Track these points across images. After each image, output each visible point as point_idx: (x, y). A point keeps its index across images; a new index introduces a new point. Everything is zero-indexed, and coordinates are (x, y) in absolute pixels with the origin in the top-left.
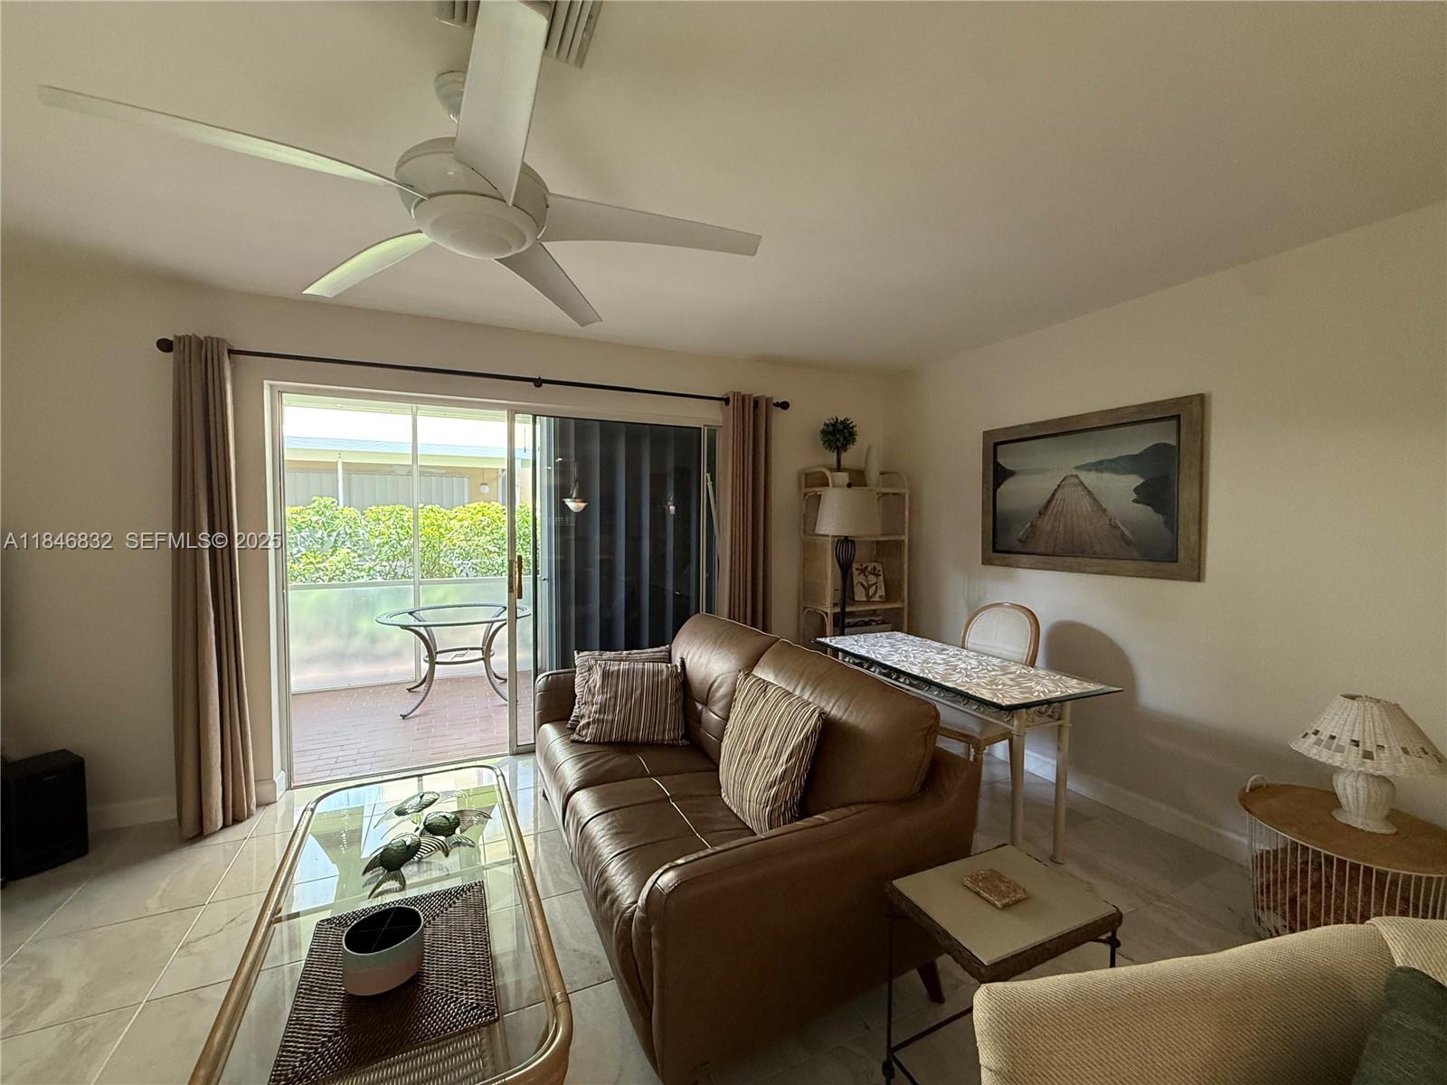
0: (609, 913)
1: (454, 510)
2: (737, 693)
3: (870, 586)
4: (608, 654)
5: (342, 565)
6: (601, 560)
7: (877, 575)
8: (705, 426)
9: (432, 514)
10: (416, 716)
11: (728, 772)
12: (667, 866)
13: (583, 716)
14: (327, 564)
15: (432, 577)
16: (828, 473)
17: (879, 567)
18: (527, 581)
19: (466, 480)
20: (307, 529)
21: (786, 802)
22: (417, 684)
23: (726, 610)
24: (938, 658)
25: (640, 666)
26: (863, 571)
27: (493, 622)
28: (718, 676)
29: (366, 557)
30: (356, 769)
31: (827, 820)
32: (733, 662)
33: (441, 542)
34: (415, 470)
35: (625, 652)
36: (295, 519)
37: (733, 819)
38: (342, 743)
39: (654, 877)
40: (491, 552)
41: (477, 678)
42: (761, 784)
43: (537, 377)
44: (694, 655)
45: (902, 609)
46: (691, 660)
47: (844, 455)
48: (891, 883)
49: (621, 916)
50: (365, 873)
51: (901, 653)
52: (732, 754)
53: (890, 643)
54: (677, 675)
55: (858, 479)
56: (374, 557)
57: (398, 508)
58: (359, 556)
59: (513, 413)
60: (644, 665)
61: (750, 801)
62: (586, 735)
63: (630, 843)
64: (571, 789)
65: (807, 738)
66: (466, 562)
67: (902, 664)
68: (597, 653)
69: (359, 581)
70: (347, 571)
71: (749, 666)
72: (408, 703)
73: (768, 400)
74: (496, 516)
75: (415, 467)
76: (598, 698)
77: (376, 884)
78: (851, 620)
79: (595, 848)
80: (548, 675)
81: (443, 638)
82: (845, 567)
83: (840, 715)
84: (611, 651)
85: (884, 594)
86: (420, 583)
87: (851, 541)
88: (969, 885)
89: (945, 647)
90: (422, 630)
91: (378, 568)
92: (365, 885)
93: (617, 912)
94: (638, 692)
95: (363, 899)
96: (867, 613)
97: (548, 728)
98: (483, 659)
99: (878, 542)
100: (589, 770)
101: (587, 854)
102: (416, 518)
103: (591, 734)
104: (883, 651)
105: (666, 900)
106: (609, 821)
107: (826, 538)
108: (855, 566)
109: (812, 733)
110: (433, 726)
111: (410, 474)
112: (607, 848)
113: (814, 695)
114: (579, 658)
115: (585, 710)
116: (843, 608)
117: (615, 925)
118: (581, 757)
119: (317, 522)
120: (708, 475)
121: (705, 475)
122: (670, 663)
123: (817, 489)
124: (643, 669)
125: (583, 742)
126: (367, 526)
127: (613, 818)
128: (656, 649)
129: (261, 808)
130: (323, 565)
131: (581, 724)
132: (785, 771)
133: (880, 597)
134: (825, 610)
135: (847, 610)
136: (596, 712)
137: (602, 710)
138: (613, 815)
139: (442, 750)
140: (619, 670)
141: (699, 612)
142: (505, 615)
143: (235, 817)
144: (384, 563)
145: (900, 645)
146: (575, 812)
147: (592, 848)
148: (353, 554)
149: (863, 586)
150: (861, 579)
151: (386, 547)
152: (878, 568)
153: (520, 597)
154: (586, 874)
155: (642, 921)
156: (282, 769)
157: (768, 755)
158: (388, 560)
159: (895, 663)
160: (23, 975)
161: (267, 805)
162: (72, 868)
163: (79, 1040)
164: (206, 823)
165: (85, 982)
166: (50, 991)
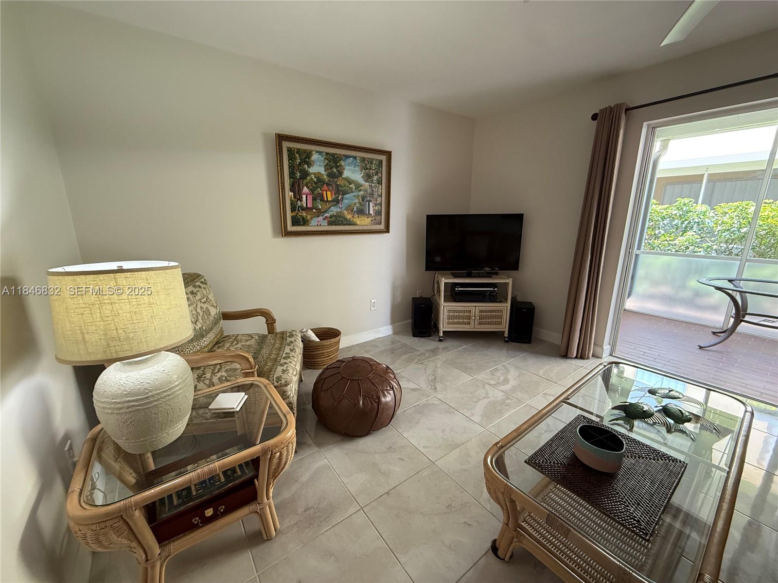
10: (710, 350)
14: (677, 241)
20: (668, 219)
22: (721, 331)
29: (707, 239)
30: (654, 363)
36: (662, 213)
38: (651, 346)
58: (702, 237)
69: (697, 254)
70: (690, 247)
77: (615, 417)
86: (747, 261)
90: (736, 294)
92: (612, 415)
110: (722, 362)
111: (761, 176)
119: (676, 215)
126: (714, 217)
129: (594, 358)
130: (674, 242)
143: (581, 357)
148: (697, 236)
151: (727, 233)
156: (609, 344)
160: (502, 372)
161: (598, 358)
162: (525, 346)
163: (507, 401)
164: (569, 352)
165: (515, 385)
166: (506, 381)
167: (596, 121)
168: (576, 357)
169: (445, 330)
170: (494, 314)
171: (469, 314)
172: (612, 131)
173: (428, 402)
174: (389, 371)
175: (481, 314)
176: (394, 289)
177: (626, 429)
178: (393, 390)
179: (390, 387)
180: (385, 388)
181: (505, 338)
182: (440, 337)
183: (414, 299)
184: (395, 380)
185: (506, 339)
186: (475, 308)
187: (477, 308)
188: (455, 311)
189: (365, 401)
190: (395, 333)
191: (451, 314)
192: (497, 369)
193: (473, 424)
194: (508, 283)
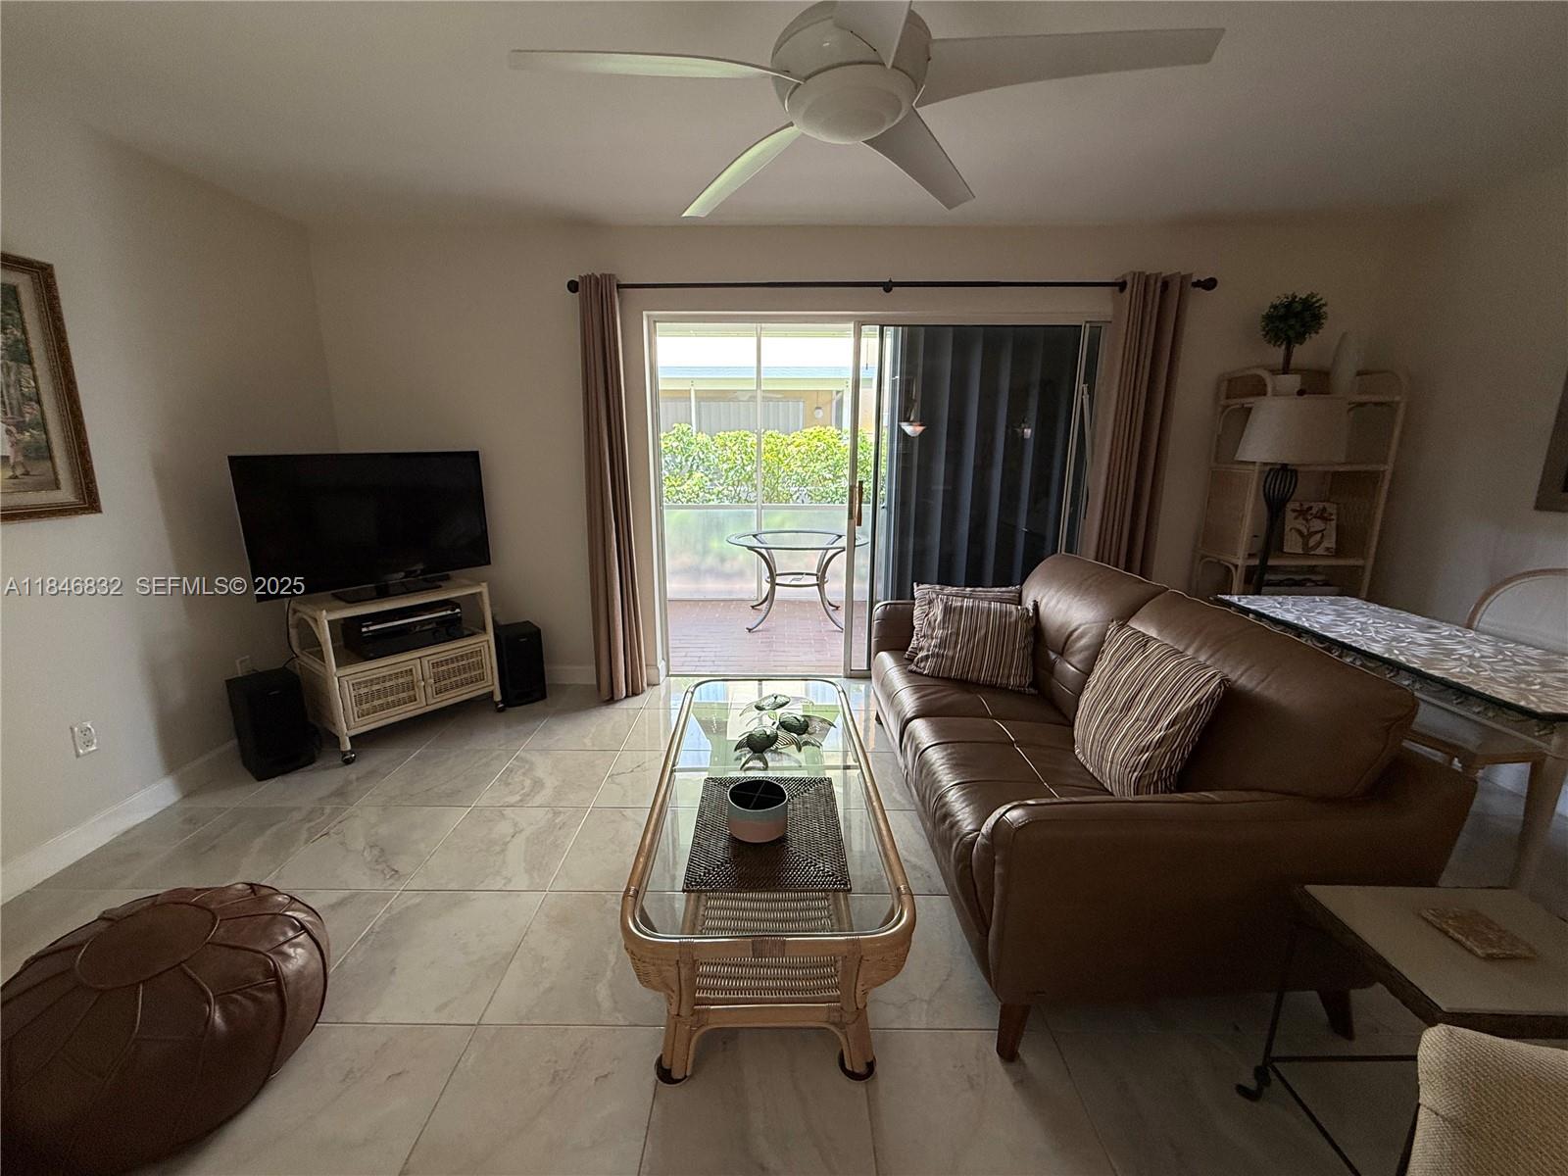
0: (948, 833)
1: (792, 435)
2: (1105, 645)
3: (1312, 534)
4: (949, 590)
5: (697, 488)
6: (944, 491)
7: (1326, 520)
8: (1087, 322)
9: (772, 440)
10: (759, 631)
11: (1087, 725)
12: (1015, 803)
13: (921, 649)
14: (685, 487)
15: (770, 502)
16: (1265, 375)
17: (1332, 509)
18: (867, 509)
19: (801, 404)
21: (1160, 772)
22: (760, 601)
23: (1092, 552)
24: (1420, 637)
25: (986, 604)
26: (1302, 513)
27: (828, 549)
28: (1080, 625)
29: (716, 482)
31: (1217, 799)
32: (1102, 612)
33: (779, 468)
34: (759, 394)
35: (968, 589)
37: (1089, 778)
38: (703, 645)
39: (1002, 810)
40: (825, 479)
41: (811, 603)
42: (1130, 746)
43: (888, 280)
44: (1050, 600)
45: (1363, 568)
46: (1047, 604)
47: (1297, 349)
48: (1303, 887)
49: (961, 839)
50: (736, 750)
51: (1354, 625)
52: (1093, 709)
53: (1335, 610)
54: (1029, 618)
55: (1317, 383)
56: (722, 481)
57: (742, 433)
58: (710, 480)
59: (860, 324)
60: (990, 604)
61: (1112, 762)
62: (924, 668)
63: (972, 776)
64: (909, 716)
65: (1199, 705)
66: (802, 488)
67: (1354, 638)
68: (938, 587)
69: (711, 503)
70: (701, 494)
71: (1124, 617)
72: (752, 619)
73: (1184, 278)
74: (831, 441)
75: (759, 391)
76: (939, 633)
77: (744, 760)
78: (1272, 577)
79: (934, 774)
80: (886, 605)
81: (782, 561)
82: (1275, 507)
83: (1250, 685)
84: (953, 586)
85: (1334, 546)
86: (762, 507)
87: (1292, 471)
88: (1431, 918)
89: (1435, 623)
90: (764, 551)
91: (726, 492)
92: (738, 759)
93: (957, 835)
94: (983, 632)
95: (735, 770)
96: (1299, 570)
97: (883, 655)
98: (818, 585)
99: (1335, 474)
100: (928, 700)
101: (926, 777)
102: (759, 443)
103: (930, 667)
104: (1324, 619)
105: (1014, 835)
106: (949, 751)
107: (1251, 467)
108: (1290, 506)
109: (1207, 701)
111: (753, 398)
112: (946, 777)
113: (1212, 659)
114: (919, 591)
115: (924, 642)
116: (1264, 560)
117: (954, 845)
118: (917, 689)
119: (677, 448)
120: (1085, 387)
121: (1081, 386)
122: (1020, 604)
123: (1243, 400)
124: (990, 608)
125: (921, 674)
126: (716, 451)
127: (953, 750)
128: (1004, 589)
129: (650, 687)
130: (682, 487)
131: (920, 656)
132: (1163, 738)
133: (1328, 549)
134: (1234, 561)
135: (1271, 562)
136: (935, 646)
137: (942, 644)
138: (953, 747)
139: (783, 663)
140: (962, 607)
141: (1056, 552)
142: (843, 542)
143: (634, 692)
144: (730, 488)
145: (1351, 614)
146: (912, 737)
147: (931, 774)
148: (705, 478)
149: (1300, 532)
150: (1300, 524)
151: (733, 472)
152: (1329, 510)
153: (859, 524)
154: (924, 797)
155: (984, 847)
156: (663, 659)
157: (1143, 716)
158: (733, 485)
159: (1342, 636)
160: (523, 770)
161: (654, 685)
162: (538, 706)
163: (557, 821)
164: (615, 691)
165: (557, 783)
166: (538, 784)
167: (578, 293)
168: (627, 696)
169: (353, 733)
170: (464, 663)
171: (409, 678)
172: (605, 314)
173: (393, 913)
174: (264, 892)
175: (435, 670)
176: (154, 673)
177: (759, 769)
178: (307, 931)
179: (294, 928)
180: (282, 939)
181: (497, 704)
182: (344, 754)
183: (231, 684)
184: (298, 905)
185: (501, 706)
186: (419, 662)
187: (425, 661)
188: (371, 680)
189: (232, 1007)
190: (188, 794)
191: (363, 691)
192: (510, 770)
193: (519, 896)
194: (480, 593)
